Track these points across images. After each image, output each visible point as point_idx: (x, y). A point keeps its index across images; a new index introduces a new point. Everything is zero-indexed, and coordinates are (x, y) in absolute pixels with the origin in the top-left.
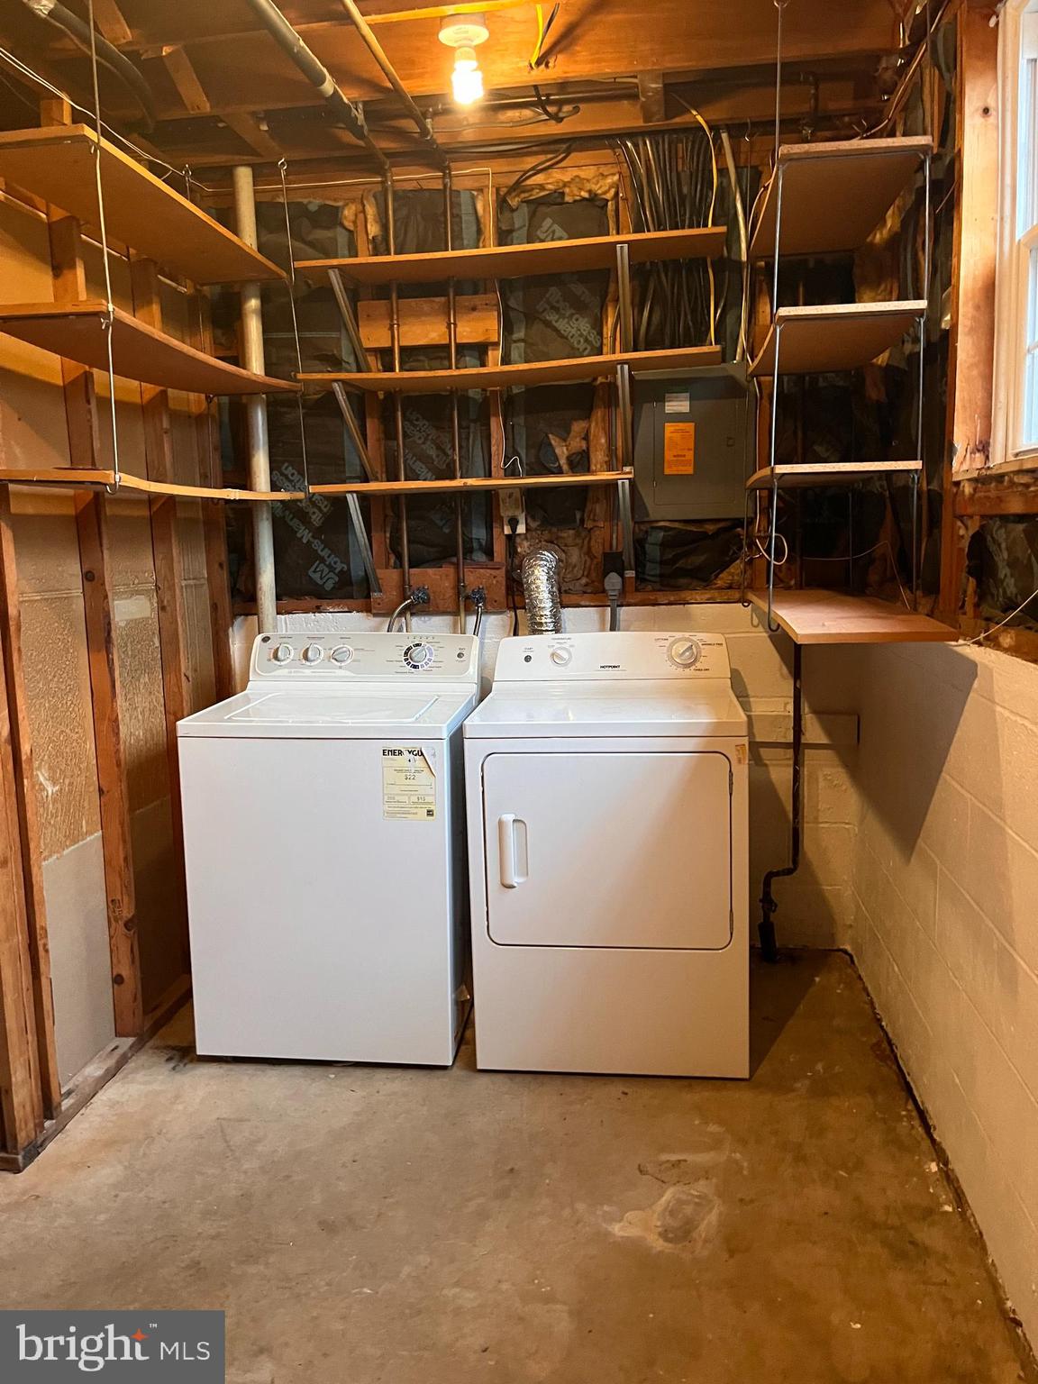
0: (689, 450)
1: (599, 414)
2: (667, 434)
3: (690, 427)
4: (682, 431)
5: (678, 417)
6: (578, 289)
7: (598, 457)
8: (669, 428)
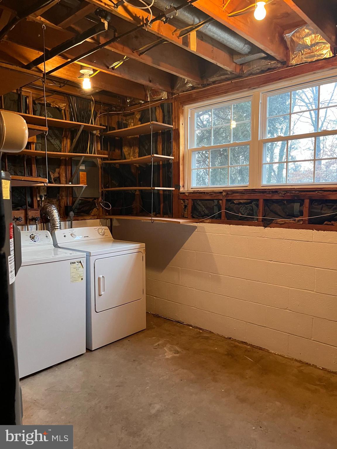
0: (85, 179)
1: (63, 167)
2: (80, 175)
3: (85, 173)
4: (84, 174)
5: (82, 170)
6: (57, 132)
7: (63, 179)
8: (81, 173)
